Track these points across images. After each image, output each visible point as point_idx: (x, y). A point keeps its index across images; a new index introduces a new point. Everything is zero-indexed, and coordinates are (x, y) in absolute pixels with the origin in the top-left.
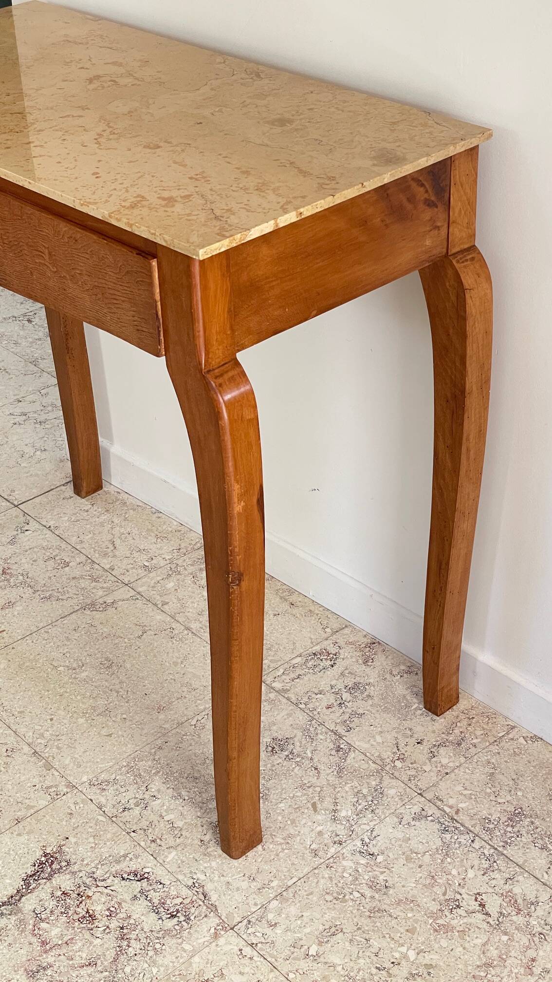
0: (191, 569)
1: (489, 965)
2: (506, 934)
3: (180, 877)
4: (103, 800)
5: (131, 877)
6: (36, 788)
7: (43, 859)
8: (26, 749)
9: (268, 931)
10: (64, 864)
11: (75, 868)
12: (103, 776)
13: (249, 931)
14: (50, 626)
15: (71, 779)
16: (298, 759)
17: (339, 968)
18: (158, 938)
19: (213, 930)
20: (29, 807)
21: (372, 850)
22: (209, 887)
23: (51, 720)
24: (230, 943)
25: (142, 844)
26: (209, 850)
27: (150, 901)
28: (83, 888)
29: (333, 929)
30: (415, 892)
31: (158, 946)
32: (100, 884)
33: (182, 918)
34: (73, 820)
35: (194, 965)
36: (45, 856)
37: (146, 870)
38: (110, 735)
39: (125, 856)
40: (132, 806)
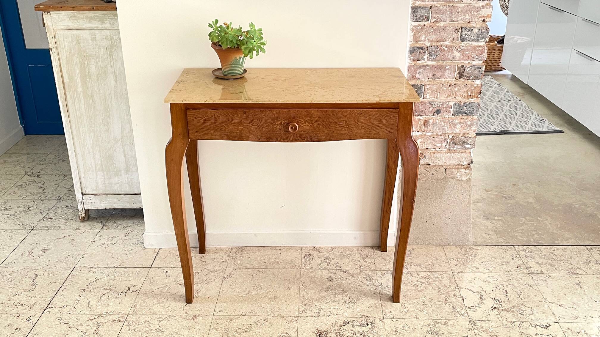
0: (238, 255)
1: (439, 291)
2: (433, 284)
3: (356, 317)
4: (309, 315)
5: (345, 324)
6: (288, 323)
7: (318, 335)
8: (269, 317)
9: (391, 313)
10: (325, 332)
11: (329, 331)
12: (301, 310)
13: (388, 316)
14: (222, 289)
15: (293, 315)
16: (340, 279)
17: (416, 310)
18: (372, 331)
19: (381, 321)
20: (294, 328)
21: (385, 286)
22: (365, 314)
23: (263, 307)
24: (388, 321)
25: (335, 316)
26: (353, 308)
27: (357, 325)
28: (338, 334)
29: (403, 305)
30: (406, 288)
31: (375, 332)
32: (341, 330)
33: (370, 324)
34: (310, 323)
35: (388, 330)
36: (317, 334)
37: (346, 321)
38: (286, 301)
39: (336, 321)
40: (319, 311)
